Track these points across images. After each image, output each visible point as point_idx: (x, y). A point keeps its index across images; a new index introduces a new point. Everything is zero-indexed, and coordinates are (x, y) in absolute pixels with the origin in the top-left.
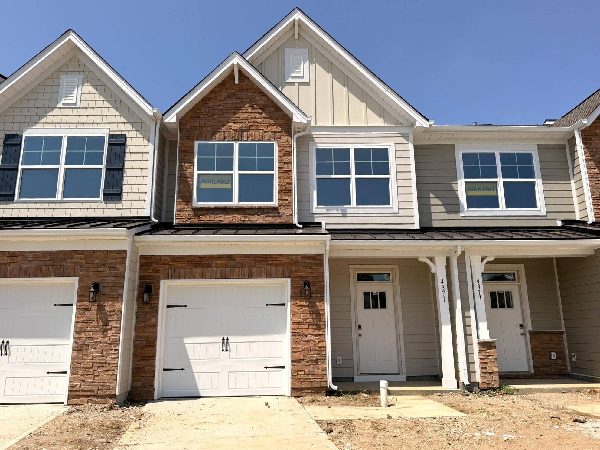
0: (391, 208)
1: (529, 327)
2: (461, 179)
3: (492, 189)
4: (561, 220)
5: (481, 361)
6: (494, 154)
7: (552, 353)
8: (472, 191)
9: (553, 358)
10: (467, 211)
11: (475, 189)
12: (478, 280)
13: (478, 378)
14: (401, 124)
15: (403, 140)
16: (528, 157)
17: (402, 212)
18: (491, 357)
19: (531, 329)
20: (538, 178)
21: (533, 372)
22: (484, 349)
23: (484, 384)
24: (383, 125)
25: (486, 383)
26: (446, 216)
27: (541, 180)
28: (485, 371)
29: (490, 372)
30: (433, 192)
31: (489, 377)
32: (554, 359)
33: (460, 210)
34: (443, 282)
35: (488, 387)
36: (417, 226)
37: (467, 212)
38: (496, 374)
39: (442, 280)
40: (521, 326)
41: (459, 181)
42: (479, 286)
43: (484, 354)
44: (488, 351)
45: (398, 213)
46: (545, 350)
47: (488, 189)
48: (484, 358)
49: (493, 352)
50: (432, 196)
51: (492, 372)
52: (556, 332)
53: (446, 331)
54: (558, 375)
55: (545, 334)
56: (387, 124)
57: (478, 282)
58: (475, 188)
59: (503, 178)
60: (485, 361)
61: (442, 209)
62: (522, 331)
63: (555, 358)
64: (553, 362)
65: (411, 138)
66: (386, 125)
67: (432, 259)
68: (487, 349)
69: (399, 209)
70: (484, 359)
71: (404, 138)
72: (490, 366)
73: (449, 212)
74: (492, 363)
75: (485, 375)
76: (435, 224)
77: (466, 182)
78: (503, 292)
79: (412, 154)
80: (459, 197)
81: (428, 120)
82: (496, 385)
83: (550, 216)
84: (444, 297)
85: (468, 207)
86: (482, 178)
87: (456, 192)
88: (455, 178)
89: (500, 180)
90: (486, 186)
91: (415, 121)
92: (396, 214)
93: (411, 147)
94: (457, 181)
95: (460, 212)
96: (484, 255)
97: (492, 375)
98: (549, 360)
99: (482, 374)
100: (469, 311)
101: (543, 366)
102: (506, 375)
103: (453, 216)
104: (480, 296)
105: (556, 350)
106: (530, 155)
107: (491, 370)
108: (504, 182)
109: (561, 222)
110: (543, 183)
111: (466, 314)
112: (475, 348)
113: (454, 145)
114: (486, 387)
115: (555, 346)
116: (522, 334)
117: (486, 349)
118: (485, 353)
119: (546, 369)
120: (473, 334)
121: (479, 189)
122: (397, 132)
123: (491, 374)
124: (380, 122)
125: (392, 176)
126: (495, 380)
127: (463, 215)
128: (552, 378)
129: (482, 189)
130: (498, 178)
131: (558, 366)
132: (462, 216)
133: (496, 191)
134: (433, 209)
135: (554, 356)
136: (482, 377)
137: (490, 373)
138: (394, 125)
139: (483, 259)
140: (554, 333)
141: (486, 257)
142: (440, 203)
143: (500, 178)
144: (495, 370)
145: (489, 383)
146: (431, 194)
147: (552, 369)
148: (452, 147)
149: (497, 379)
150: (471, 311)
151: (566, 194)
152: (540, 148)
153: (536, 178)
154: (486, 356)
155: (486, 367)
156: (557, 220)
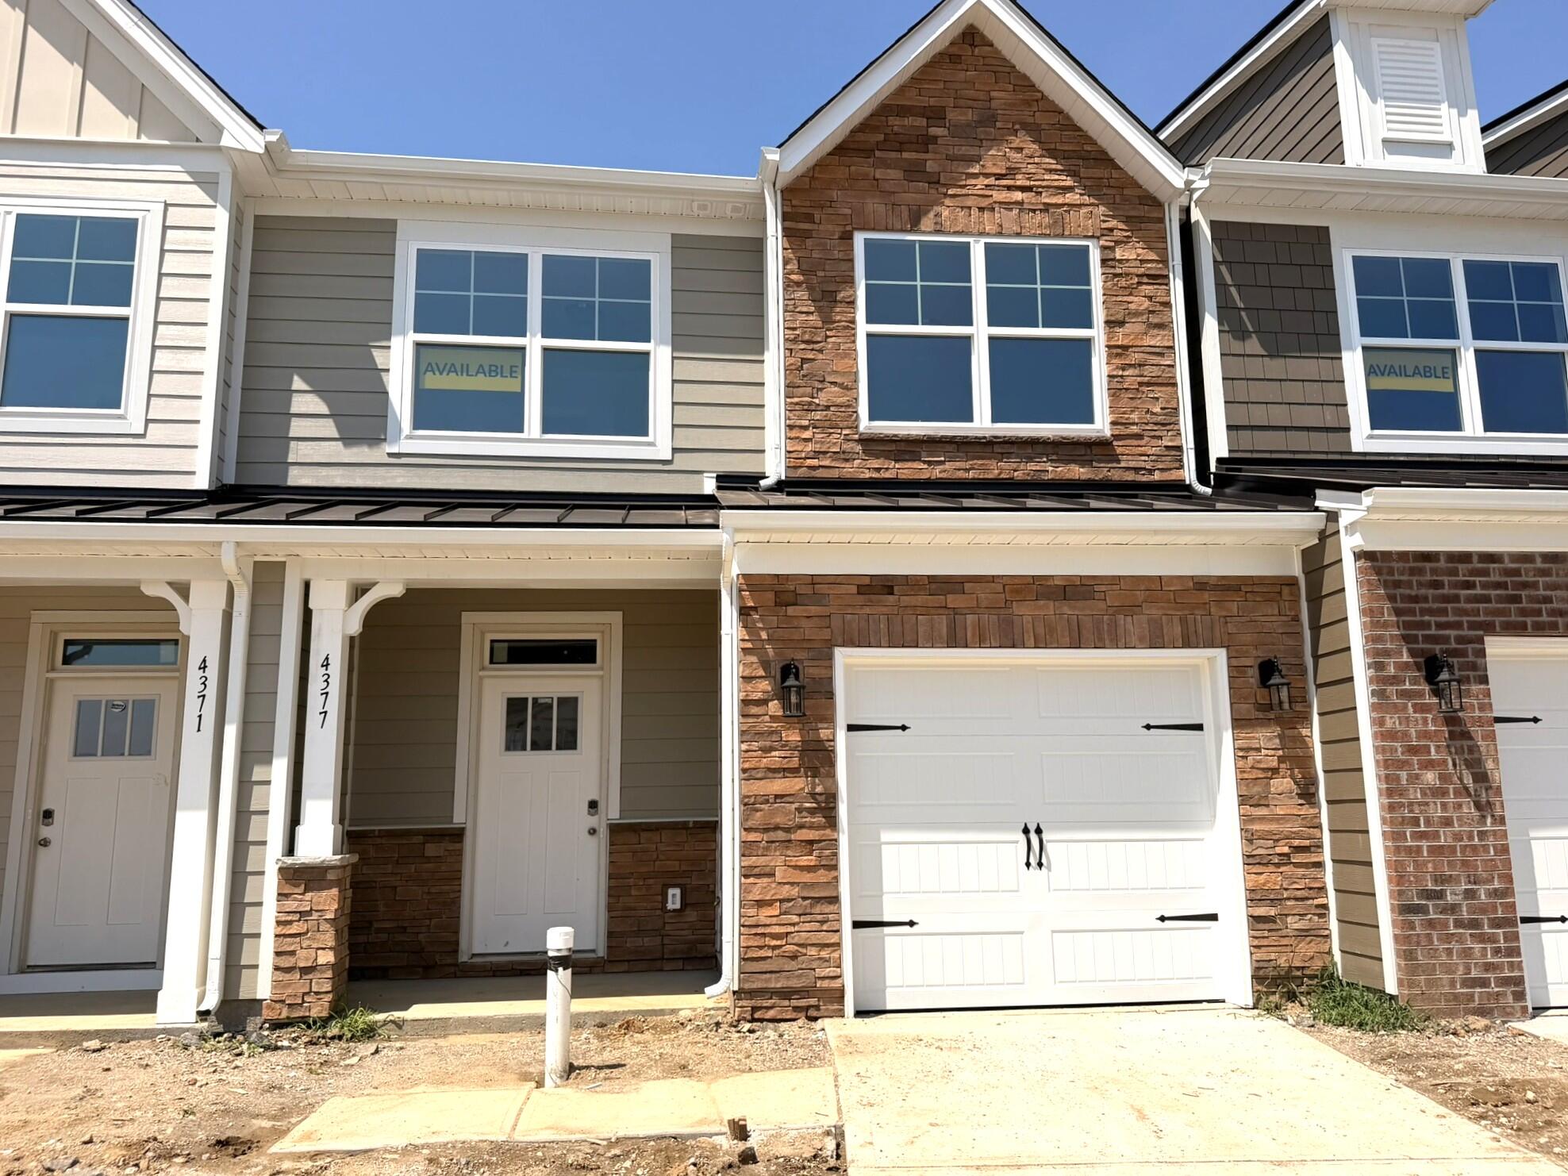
0: (120, 417)
1: (613, 811)
2: (404, 333)
3: (506, 372)
4: (715, 475)
5: (280, 930)
6: (523, 258)
7: (671, 892)
8: (441, 374)
9: (670, 906)
10: (409, 437)
11: (453, 369)
12: (327, 658)
13: (262, 985)
14: (198, 140)
15: (196, 194)
16: (636, 275)
17: (156, 433)
18: (315, 916)
19: (618, 817)
20: (662, 342)
21: (602, 952)
22: (297, 890)
23: (278, 1006)
24: (133, 140)
25: (283, 1001)
26: (337, 451)
27: (669, 349)
28: (286, 962)
29: (302, 965)
30: (303, 370)
31: (298, 984)
32: (675, 911)
33: (386, 435)
34: (203, 667)
35: (288, 1018)
36: (201, 482)
37: (410, 440)
38: (324, 972)
39: (204, 661)
40: (593, 805)
41: (396, 342)
42: (326, 681)
43: (291, 905)
44: (308, 896)
45: (143, 436)
46: (651, 881)
47: (494, 371)
48: (289, 918)
49: (325, 900)
50: (298, 383)
51: (310, 965)
52: (691, 825)
53: (190, 826)
54: (684, 959)
55: (657, 830)
56: (147, 136)
57: (326, 665)
58: (453, 365)
59: (543, 336)
60: (294, 929)
61: (329, 428)
62: (593, 821)
63: (678, 906)
64: (671, 917)
65: (225, 188)
66: (144, 140)
67: (183, 590)
68: (306, 891)
69: (148, 421)
70: (290, 922)
71: (201, 188)
72: (309, 947)
73: (348, 440)
74: (318, 935)
75: (287, 976)
76: (297, 478)
77: (419, 345)
78: (552, 698)
79: (219, 241)
80: (387, 393)
81: (261, 127)
82: (318, 1009)
83: (683, 462)
84: (200, 716)
85: (417, 425)
86: (475, 333)
87: (383, 374)
88: (384, 330)
89: (534, 344)
90: (486, 359)
91: (219, 129)
92: (136, 440)
93: (221, 218)
94: (389, 339)
95: (385, 440)
96: (365, 576)
97: (310, 976)
98: (658, 912)
99: (278, 973)
100: (269, 762)
101: (639, 933)
102: (512, 962)
103: (362, 454)
104: (326, 712)
105: (679, 881)
106: (646, 264)
107: (307, 959)
108: (546, 350)
109: (715, 480)
110: (673, 358)
111: (258, 773)
112: (270, 884)
113: (395, 221)
114: (284, 1014)
115: (684, 868)
116: (593, 832)
117: (301, 889)
118: (296, 903)
119: (647, 941)
120: (269, 839)
121: (465, 370)
122: (178, 168)
123: (305, 974)
124: (123, 130)
125: (140, 312)
126: (317, 993)
127: (395, 450)
128: (661, 970)
129: (473, 370)
130: (528, 334)
131: (684, 932)
132: (390, 455)
133: (520, 377)
134: (297, 428)
135: (674, 899)
136: (276, 984)
137: (305, 971)
138: (166, 142)
139: (359, 591)
140: (684, 826)
141: (375, 584)
142: (325, 410)
143: (533, 335)
144: (321, 961)
145: (296, 1002)
146: (296, 378)
147: (665, 942)
148: (387, 230)
149: (324, 990)
150: (275, 762)
151: (744, 395)
152: (681, 245)
153: (652, 340)
154: (300, 912)
155: (292, 948)
156: (705, 475)
